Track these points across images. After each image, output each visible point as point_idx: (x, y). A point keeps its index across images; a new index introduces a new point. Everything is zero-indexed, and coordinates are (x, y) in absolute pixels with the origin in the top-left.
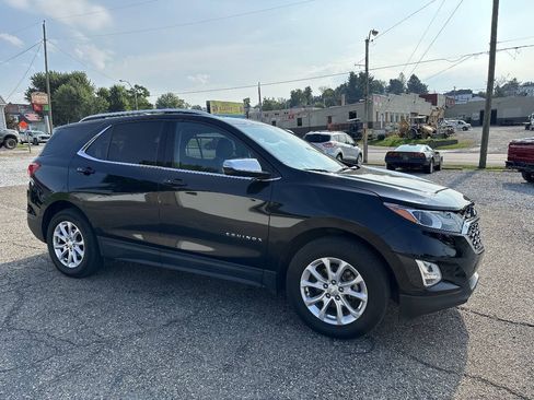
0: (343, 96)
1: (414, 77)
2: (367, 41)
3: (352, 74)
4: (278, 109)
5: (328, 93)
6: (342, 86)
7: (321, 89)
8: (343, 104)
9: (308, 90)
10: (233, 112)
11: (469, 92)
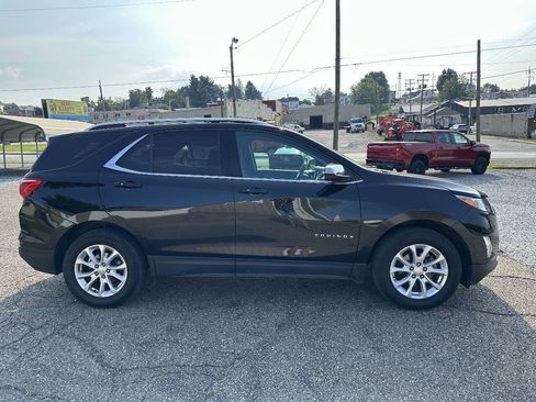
0: (187, 98)
1: (249, 83)
2: (231, 48)
3: (193, 77)
4: (117, 109)
5: (169, 94)
6: (183, 88)
7: (162, 90)
8: (188, 105)
9: (149, 91)
10: (75, 112)
11: (296, 99)
